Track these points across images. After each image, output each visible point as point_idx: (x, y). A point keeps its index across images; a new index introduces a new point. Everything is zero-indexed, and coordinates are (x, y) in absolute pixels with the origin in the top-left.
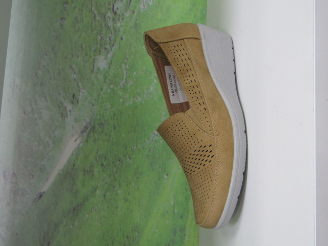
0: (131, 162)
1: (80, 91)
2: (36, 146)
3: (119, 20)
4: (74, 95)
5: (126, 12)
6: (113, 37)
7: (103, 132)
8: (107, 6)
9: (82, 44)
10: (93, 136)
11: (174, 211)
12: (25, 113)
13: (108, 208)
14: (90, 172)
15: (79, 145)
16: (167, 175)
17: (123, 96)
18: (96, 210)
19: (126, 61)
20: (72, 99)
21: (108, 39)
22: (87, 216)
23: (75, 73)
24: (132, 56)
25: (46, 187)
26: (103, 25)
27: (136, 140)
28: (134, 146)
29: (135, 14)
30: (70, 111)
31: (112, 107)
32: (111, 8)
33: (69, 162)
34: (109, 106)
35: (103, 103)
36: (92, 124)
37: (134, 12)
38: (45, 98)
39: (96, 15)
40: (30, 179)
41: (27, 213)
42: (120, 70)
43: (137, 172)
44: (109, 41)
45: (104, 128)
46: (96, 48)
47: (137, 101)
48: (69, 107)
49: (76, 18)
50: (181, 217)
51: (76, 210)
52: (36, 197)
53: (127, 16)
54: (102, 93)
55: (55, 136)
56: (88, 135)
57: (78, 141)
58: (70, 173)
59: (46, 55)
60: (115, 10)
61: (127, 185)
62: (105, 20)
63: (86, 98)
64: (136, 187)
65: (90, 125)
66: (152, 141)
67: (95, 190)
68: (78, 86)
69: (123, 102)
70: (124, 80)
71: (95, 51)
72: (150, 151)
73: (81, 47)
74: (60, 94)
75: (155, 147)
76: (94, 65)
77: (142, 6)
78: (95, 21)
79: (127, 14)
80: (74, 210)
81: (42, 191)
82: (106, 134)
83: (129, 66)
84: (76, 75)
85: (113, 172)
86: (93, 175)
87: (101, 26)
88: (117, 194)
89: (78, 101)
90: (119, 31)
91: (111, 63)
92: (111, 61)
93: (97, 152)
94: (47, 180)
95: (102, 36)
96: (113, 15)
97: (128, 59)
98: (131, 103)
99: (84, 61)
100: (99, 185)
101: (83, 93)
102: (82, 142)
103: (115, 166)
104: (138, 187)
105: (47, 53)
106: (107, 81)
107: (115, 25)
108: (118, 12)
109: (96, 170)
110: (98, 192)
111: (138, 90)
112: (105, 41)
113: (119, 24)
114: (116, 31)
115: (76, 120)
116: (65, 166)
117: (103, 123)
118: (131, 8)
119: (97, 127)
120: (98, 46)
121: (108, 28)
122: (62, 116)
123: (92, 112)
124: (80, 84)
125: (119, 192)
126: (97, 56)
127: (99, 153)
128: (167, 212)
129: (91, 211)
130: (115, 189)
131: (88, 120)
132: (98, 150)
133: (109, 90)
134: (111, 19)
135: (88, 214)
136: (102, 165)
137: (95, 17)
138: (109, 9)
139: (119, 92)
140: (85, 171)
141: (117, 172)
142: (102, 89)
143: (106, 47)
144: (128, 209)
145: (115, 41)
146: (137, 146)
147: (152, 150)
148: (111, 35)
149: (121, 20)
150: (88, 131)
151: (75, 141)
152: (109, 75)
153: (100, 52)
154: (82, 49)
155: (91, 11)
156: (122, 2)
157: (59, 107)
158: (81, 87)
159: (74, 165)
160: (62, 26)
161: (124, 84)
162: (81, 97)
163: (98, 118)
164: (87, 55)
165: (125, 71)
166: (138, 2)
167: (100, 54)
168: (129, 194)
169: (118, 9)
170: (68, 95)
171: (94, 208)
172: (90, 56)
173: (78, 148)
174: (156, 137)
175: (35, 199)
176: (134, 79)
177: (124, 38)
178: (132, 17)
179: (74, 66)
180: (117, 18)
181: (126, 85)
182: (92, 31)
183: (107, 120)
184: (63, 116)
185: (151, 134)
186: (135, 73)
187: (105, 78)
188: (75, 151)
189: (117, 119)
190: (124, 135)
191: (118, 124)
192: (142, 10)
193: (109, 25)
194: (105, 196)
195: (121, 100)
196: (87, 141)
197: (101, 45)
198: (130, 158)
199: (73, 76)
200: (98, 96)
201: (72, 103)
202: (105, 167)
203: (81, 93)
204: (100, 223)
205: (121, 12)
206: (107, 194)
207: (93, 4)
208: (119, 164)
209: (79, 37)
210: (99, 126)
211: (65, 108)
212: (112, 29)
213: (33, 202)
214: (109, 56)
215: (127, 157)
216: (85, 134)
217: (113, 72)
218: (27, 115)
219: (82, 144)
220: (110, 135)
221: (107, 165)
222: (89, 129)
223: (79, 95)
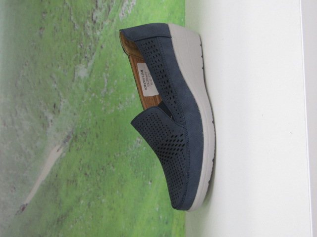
0: (114, 170)
1: (61, 101)
2: (17, 158)
3: (98, 29)
4: (55, 105)
5: (105, 20)
6: (93, 46)
7: (85, 141)
8: (86, 15)
9: (61, 54)
10: (76, 145)
11: (159, 217)
12: (5, 125)
13: (92, 217)
14: (73, 181)
15: (61, 156)
16: (151, 182)
17: (105, 104)
18: (80, 220)
19: (106, 69)
20: (53, 108)
21: (88, 48)
22: (72, 226)
23: (55, 82)
24: (113, 65)
25: (29, 199)
26: (83, 34)
27: (119, 147)
28: (117, 154)
29: (115, 23)
30: (52, 121)
31: (95, 116)
32: (90, 17)
33: (51, 172)
34: (91, 115)
35: (85, 111)
36: (74, 133)
37: (113, 21)
38: (26, 108)
39: (75, 25)
40: (12, 191)
41: (9, 226)
42: (101, 78)
43: (121, 180)
44: (89, 50)
45: (86, 137)
46: (76, 57)
47: (118, 108)
48: (51, 117)
49: (55, 27)
50: (167, 223)
51: (60, 221)
52: (18, 209)
53: (107, 24)
54: (83, 101)
55: (36, 147)
56: (71, 144)
57: (61, 151)
58: (53, 184)
59: (26, 65)
60: (94, 18)
61: (112, 194)
62: (84, 29)
63: (68, 108)
64: (121, 195)
65: (72, 134)
66: (135, 148)
67: (79, 199)
68: (59, 95)
69: (105, 110)
70: (105, 88)
71: (75, 60)
72: (133, 158)
73: (61, 56)
74: (41, 103)
75: (138, 154)
76: (74, 74)
77: (121, 15)
78: (75, 30)
79: (106, 23)
80: (58, 221)
81: (25, 203)
82: (89, 143)
83: (109, 74)
84: (57, 84)
85: (97, 180)
86: (76, 184)
87: (81, 34)
88: (101, 203)
89: (59, 111)
90: (99, 39)
91: (92, 72)
92: (92, 70)
93: (80, 162)
94: (30, 191)
95: (82, 45)
96: (93, 24)
97: (108, 67)
98: (113, 111)
99: (64, 70)
100: (83, 194)
101: (64, 102)
102: (64, 152)
103: (99, 174)
104: (122, 195)
105: (27, 63)
106: (88, 89)
107: (95, 33)
108: (98, 21)
109: (79, 179)
110: (82, 202)
111: (120, 98)
112: (85, 50)
113: (98, 33)
114: (96, 40)
115: (58, 130)
116: (47, 177)
117: (85, 132)
118: (110, 16)
119: (79, 136)
120: (79, 55)
121: (88, 37)
122: (43, 126)
123: (73, 121)
124: (61, 94)
125: (103, 200)
126: (77, 66)
127: (82, 163)
128: (152, 218)
129: (76, 221)
130: (99, 198)
131: (70, 129)
132: (81, 159)
133: (90, 99)
134: (90, 28)
135: (73, 224)
136: (86, 174)
137: (74, 26)
138: (88, 18)
139: (101, 100)
140: (68, 180)
141: (101, 181)
142: (83, 98)
143: (86, 55)
144: (113, 217)
145: (95, 50)
146: (120, 154)
147: (135, 158)
148: (90, 44)
149: (100, 29)
150: (70, 140)
151: (58, 151)
152: (90, 84)
153: (80, 61)
154: (62, 59)
155: (70, 20)
156: (101, 11)
157: (40, 117)
158: (62, 97)
159: (57, 176)
160: (41, 36)
161: (105, 92)
162: (62, 106)
163: (80, 127)
164: (67, 64)
165: (106, 80)
166: (117, 11)
167: (80, 63)
168: (113, 202)
169: (97, 17)
170: (49, 104)
171: (78, 218)
172: (70, 66)
173: (61, 158)
174: (139, 144)
175: (18, 212)
176: (116, 87)
177: (104, 47)
178: (111, 25)
179: (54, 76)
180: (96, 27)
181: (107, 93)
182: (72, 40)
183: (90, 129)
184: (45, 125)
185: (134, 141)
186: (116, 81)
187: (86, 87)
188: (57, 161)
189: (99, 127)
190: (107, 144)
191: (101, 132)
192: (121, 19)
193: (89, 34)
194: (89, 205)
195: (103, 109)
196: (70, 150)
197: (81, 54)
198: (113, 166)
199: (53, 85)
200: (80, 105)
201: (54, 112)
202: (88, 176)
203: (62, 103)
204: (86, 233)
205: (100, 21)
206: (91, 203)
207: (72, 13)
208: (103, 173)
209: (58, 47)
210: (81, 135)
211: (46, 118)
212: (91, 37)
213: (16, 215)
214: (90, 64)
215: (111, 165)
216: (67, 144)
217: (94, 80)
218: (7, 127)
219: (65, 154)
220: (93, 144)
221: (91, 174)
222: (71, 139)
223: (61, 105)
